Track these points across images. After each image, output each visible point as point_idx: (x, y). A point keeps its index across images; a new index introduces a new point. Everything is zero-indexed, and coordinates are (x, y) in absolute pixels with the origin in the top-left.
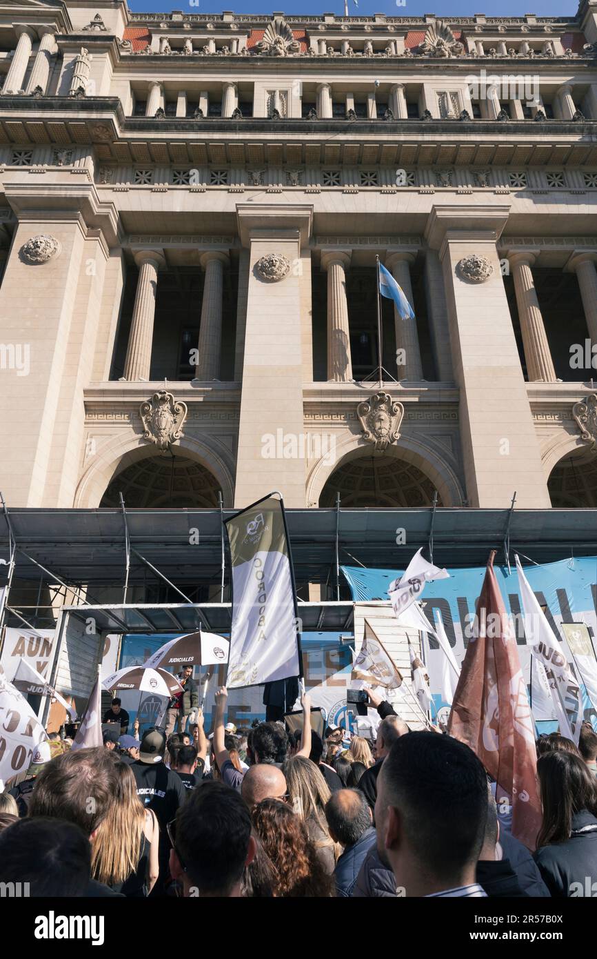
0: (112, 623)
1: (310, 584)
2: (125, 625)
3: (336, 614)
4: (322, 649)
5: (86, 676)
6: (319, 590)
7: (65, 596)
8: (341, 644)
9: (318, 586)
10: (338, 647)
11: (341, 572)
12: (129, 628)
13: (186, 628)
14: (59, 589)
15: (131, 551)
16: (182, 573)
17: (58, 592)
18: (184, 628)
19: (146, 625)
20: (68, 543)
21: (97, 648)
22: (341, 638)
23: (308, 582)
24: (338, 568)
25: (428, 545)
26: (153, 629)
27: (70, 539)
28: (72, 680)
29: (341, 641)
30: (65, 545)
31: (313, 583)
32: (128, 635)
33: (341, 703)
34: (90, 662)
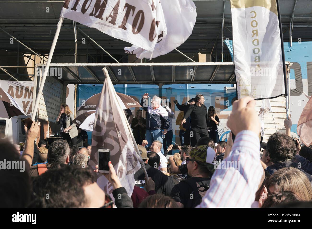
0: (70, 77)
1: (200, 54)
2: (79, 78)
3: (223, 71)
4: (211, 95)
5: (57, 110)
6: (205, 58)
7: (35, 61)
8: (225, 92)
9: (204, 55)
10: (223, 94)
11: (225, 44)
12: (81, 80)
13: (120, 81)
14: (30, 56)
15: (77, 29)
16: (112, 46)
17: (30, 58)
18: (119, 81)
19: (92, 78)
20: (34, 24)
21: (62, 93)
22: (225, 88)
23: (198, 53)
24: (223, 41)
25: (289, 25)
26: (98, 81)
27: (34, 21)
28: (48, 112)
29: (225, 90)
30: (32, 25)
31: (202, 53)
32: (80, 85)
33: (225, 129)
34: (58, 101)
